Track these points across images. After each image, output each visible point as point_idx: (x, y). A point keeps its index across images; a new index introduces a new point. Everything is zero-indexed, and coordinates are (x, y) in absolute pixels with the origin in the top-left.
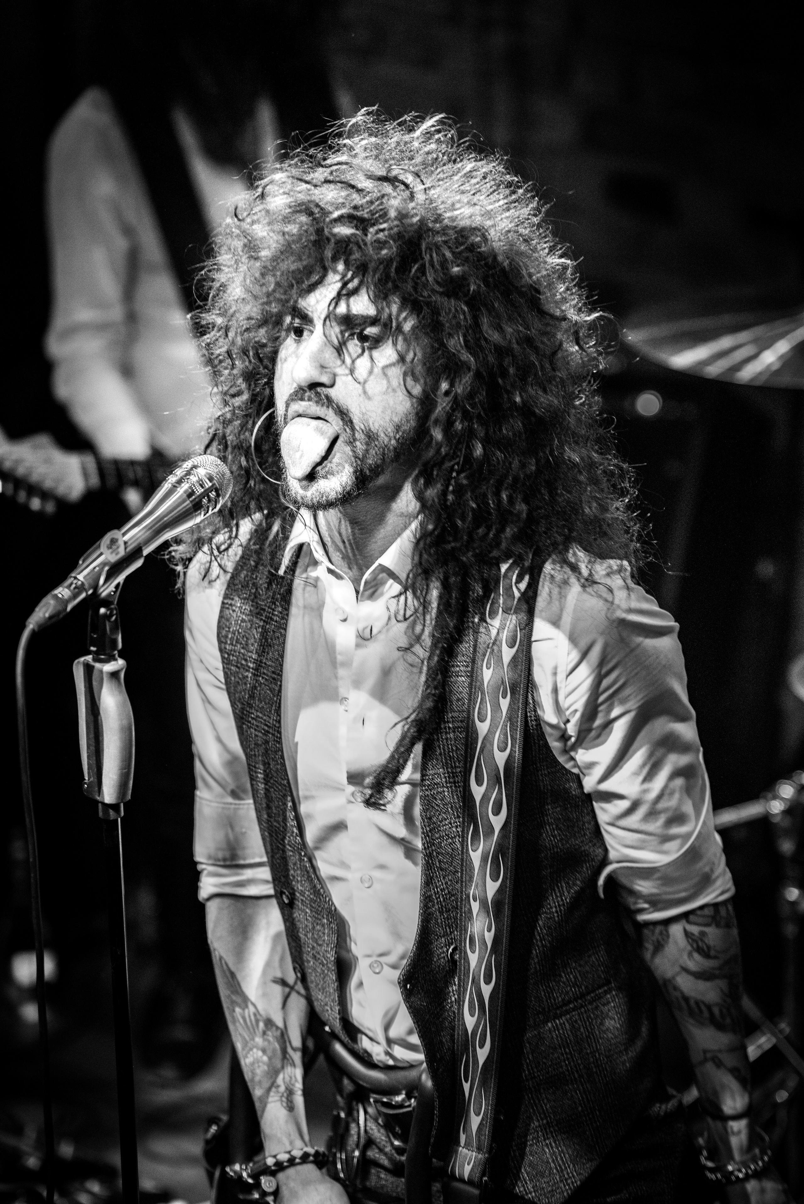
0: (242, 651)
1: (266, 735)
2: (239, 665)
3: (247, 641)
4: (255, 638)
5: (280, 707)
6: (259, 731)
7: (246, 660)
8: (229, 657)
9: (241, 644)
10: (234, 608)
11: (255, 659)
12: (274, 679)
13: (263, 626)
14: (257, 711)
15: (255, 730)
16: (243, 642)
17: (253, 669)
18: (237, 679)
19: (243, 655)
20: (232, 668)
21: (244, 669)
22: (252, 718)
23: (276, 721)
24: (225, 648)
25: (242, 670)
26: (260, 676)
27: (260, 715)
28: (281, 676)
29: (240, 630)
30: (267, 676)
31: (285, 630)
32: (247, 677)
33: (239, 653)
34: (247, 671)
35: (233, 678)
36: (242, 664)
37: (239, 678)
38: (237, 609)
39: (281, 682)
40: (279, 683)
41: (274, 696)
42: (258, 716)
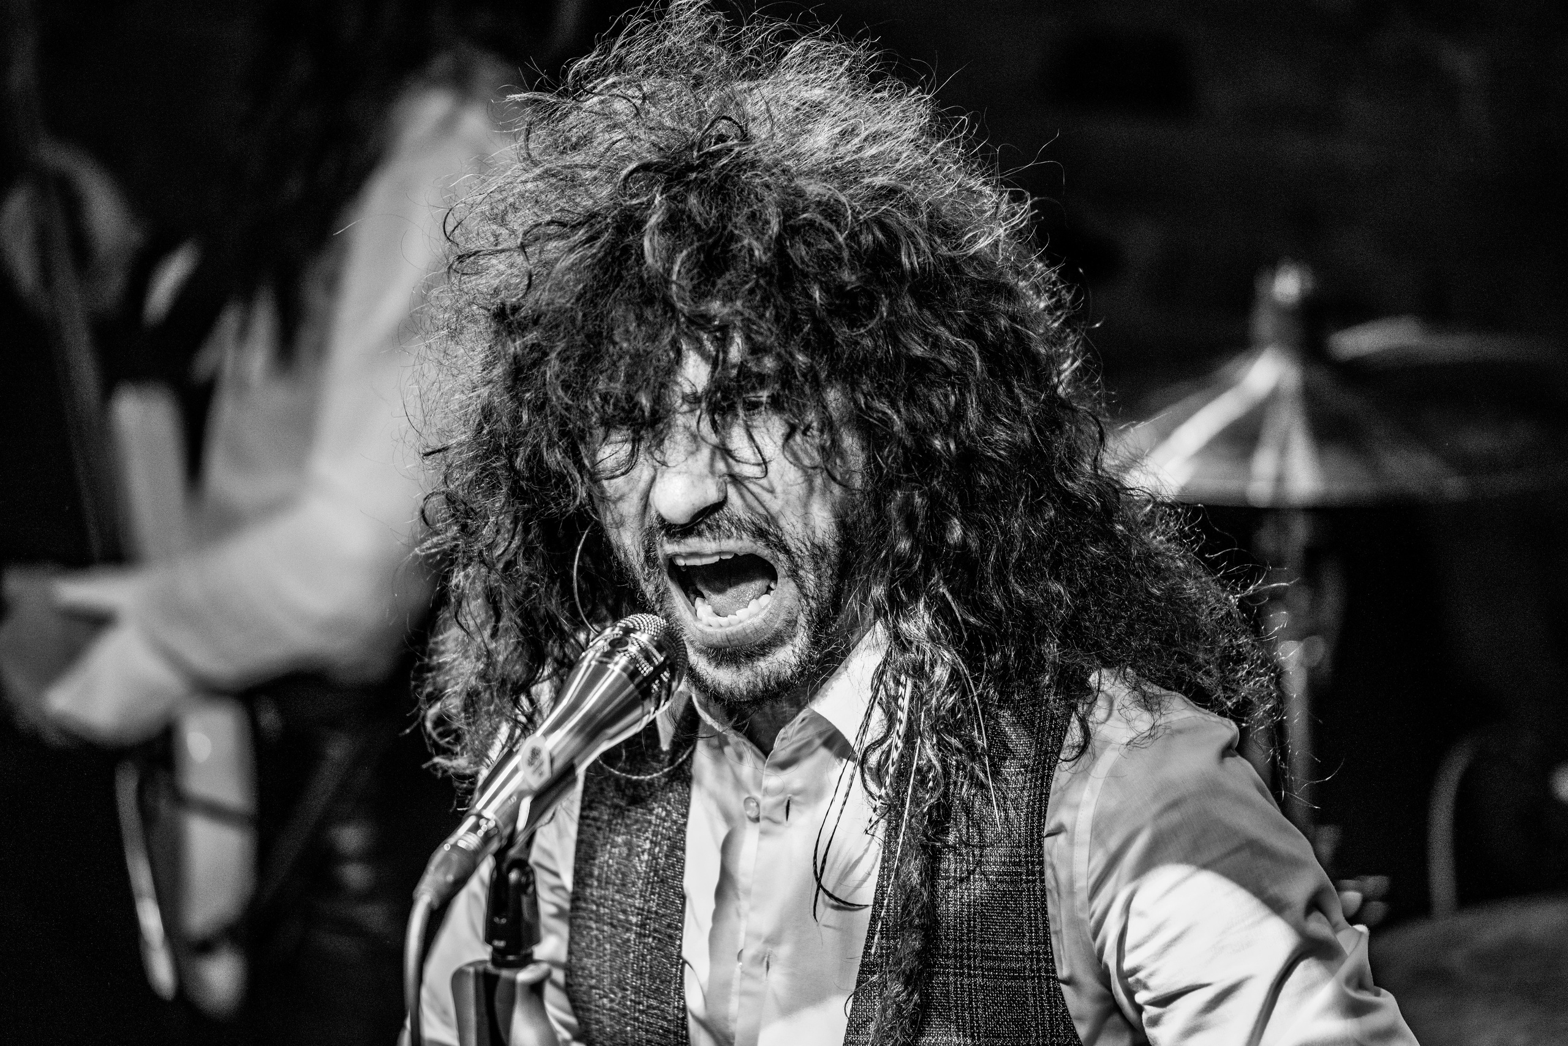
0: (617, 897)
1: (666, 1037)
2: (615, 922)
3: (623, 880)
4: (637, 872)
5: (682, 983)
6: (653, 1033)
7: (624, 912)
8: (598, 910)
9: (614, 884)
10: (599, 824)
11: (639, 909)
12: (670, 937)
13: (650, 849)
14: (648, 997)
15: (647, 1031)
16: (618, 882)
17: (637, 925)
18: (615, 948)
19: (620, 903)
20: (606, 928)
21: (623, 927)
22: (639, 1011)
23: (678, 1008)
24: (592, 895)
25: (620, 930)
26: (649, 936)
27: (654, 1003)
28: (681, 929)
29: (611, 862)
30: (660, 933)
31: (683, 850)
32: (629, 940)
33: (613, 900)
34: (628, 930)
35: (608, 946)
36: (619, 921)
37: (618, 945)
38: (604, 826)
39: (681, 939)
40: (678, 942)
41: (672, 966)
42: (649, 1007)
